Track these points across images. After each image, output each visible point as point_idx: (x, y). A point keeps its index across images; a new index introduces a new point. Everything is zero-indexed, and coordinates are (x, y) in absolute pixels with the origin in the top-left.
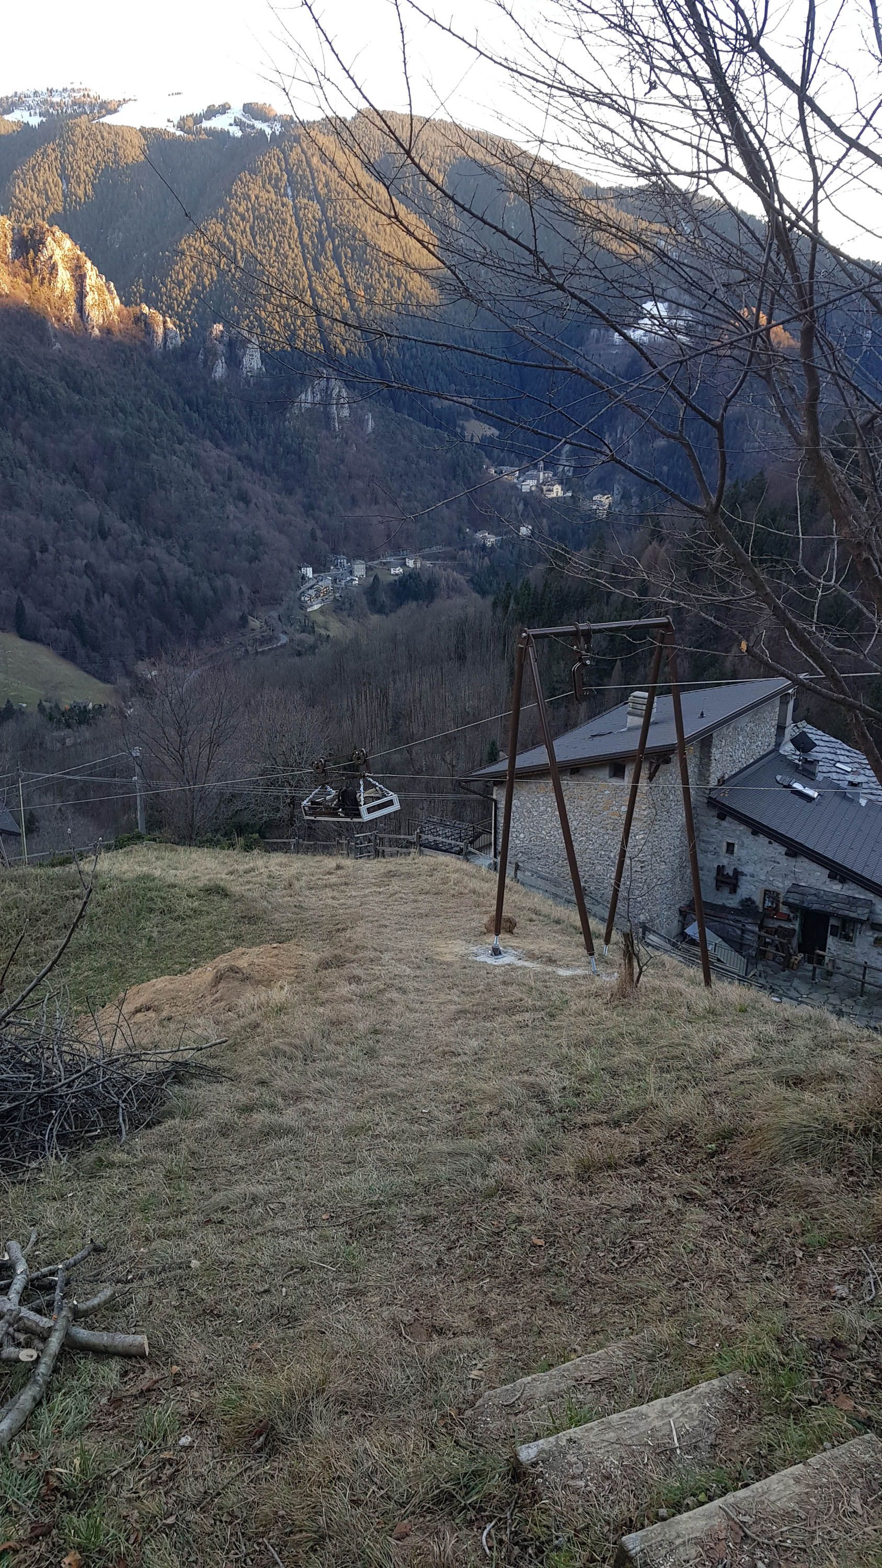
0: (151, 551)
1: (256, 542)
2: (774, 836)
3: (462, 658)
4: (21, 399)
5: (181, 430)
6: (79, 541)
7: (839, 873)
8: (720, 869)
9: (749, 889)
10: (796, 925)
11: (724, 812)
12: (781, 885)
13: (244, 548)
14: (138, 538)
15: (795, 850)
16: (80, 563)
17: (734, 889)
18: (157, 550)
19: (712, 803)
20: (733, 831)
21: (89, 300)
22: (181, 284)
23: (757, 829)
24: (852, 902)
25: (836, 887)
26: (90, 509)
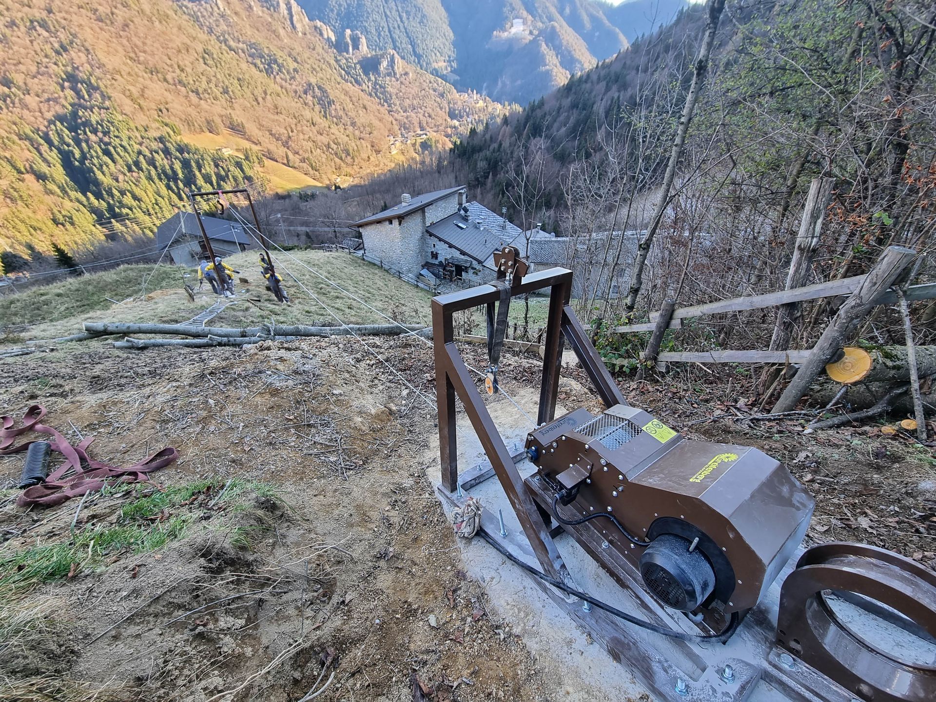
0: (332, 131)
1: (370, 125)
2: (446, 242)
3: (439, 172)
4: (275, 66)
5: (339, 79)
6: (305, 128)
7: (463, 253)
8: (432, 252)
9: (441, 258)
10: (454, 269)
11: (431, 235)
12: (448, 257)
13: (367, 128)
14: (327, 126)
15: (451, 246)
16: (307, 137)
17: (437, 258)
18: (334, 129)
19: (427, 231)
20: (434, 240)
21: (295, 18)
22: (332, 11)
23: (440, 240)
24: (466, 261)
25: (463, 257)
26: (307, 114)
